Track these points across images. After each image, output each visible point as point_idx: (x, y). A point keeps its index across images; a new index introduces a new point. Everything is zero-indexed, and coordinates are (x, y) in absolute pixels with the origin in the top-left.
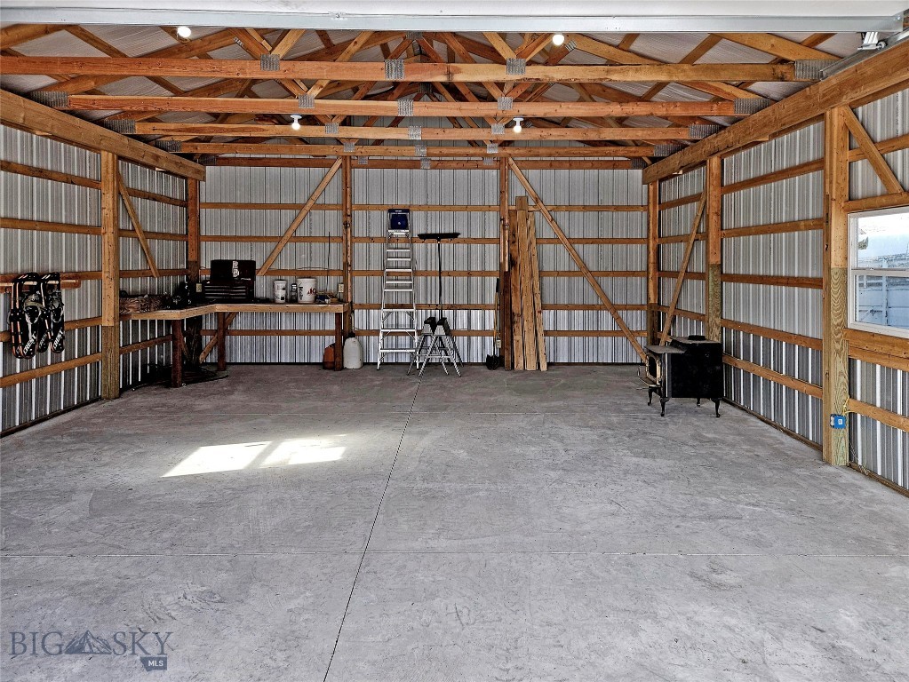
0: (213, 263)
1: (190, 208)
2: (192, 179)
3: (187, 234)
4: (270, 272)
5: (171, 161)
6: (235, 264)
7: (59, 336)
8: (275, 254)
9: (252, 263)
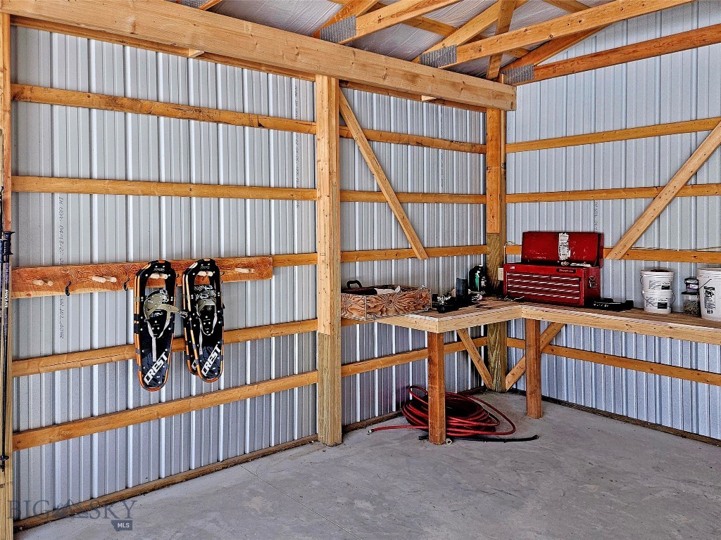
0: (526, 235)
1: (489, 154)
2: (493, 108)
3: (485, 194)
4: (632, 253)
5: (443, 82)
6: (563, 239)
7: (214, 355)
8: (645, 222)
9: (599, 237)
